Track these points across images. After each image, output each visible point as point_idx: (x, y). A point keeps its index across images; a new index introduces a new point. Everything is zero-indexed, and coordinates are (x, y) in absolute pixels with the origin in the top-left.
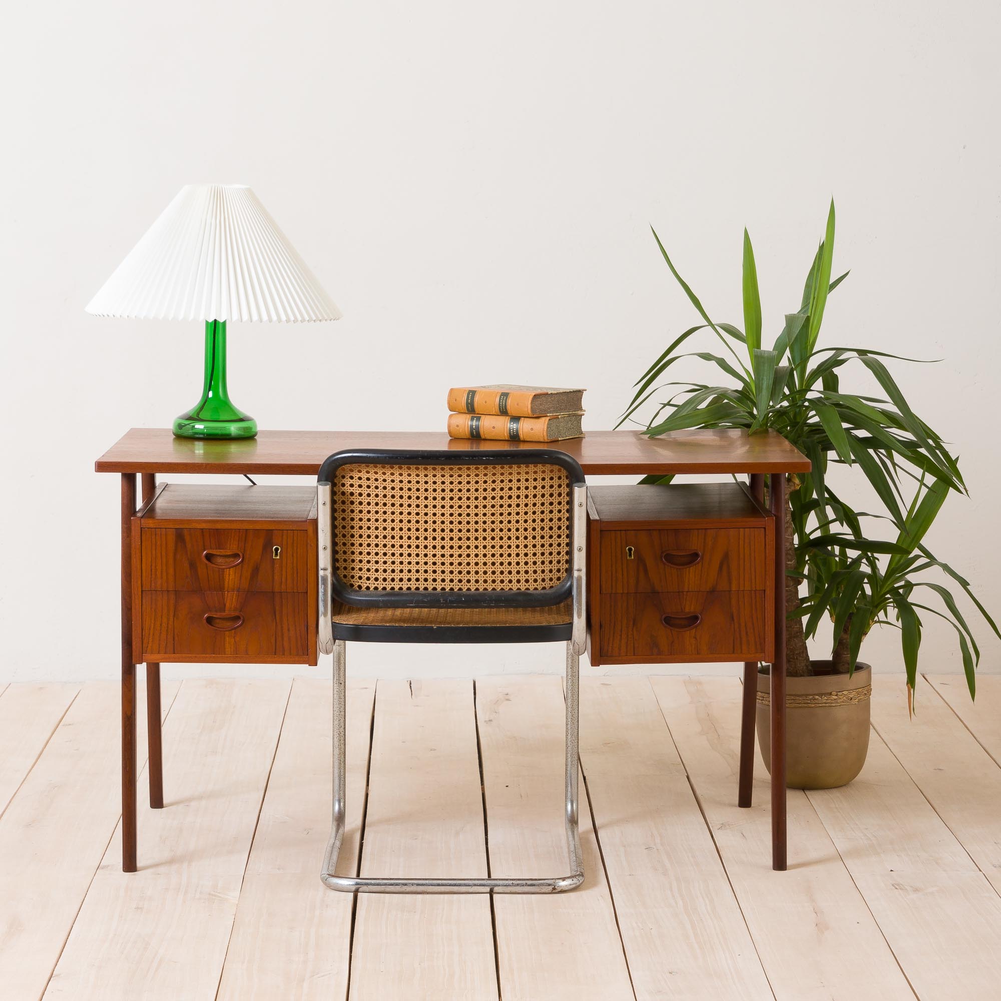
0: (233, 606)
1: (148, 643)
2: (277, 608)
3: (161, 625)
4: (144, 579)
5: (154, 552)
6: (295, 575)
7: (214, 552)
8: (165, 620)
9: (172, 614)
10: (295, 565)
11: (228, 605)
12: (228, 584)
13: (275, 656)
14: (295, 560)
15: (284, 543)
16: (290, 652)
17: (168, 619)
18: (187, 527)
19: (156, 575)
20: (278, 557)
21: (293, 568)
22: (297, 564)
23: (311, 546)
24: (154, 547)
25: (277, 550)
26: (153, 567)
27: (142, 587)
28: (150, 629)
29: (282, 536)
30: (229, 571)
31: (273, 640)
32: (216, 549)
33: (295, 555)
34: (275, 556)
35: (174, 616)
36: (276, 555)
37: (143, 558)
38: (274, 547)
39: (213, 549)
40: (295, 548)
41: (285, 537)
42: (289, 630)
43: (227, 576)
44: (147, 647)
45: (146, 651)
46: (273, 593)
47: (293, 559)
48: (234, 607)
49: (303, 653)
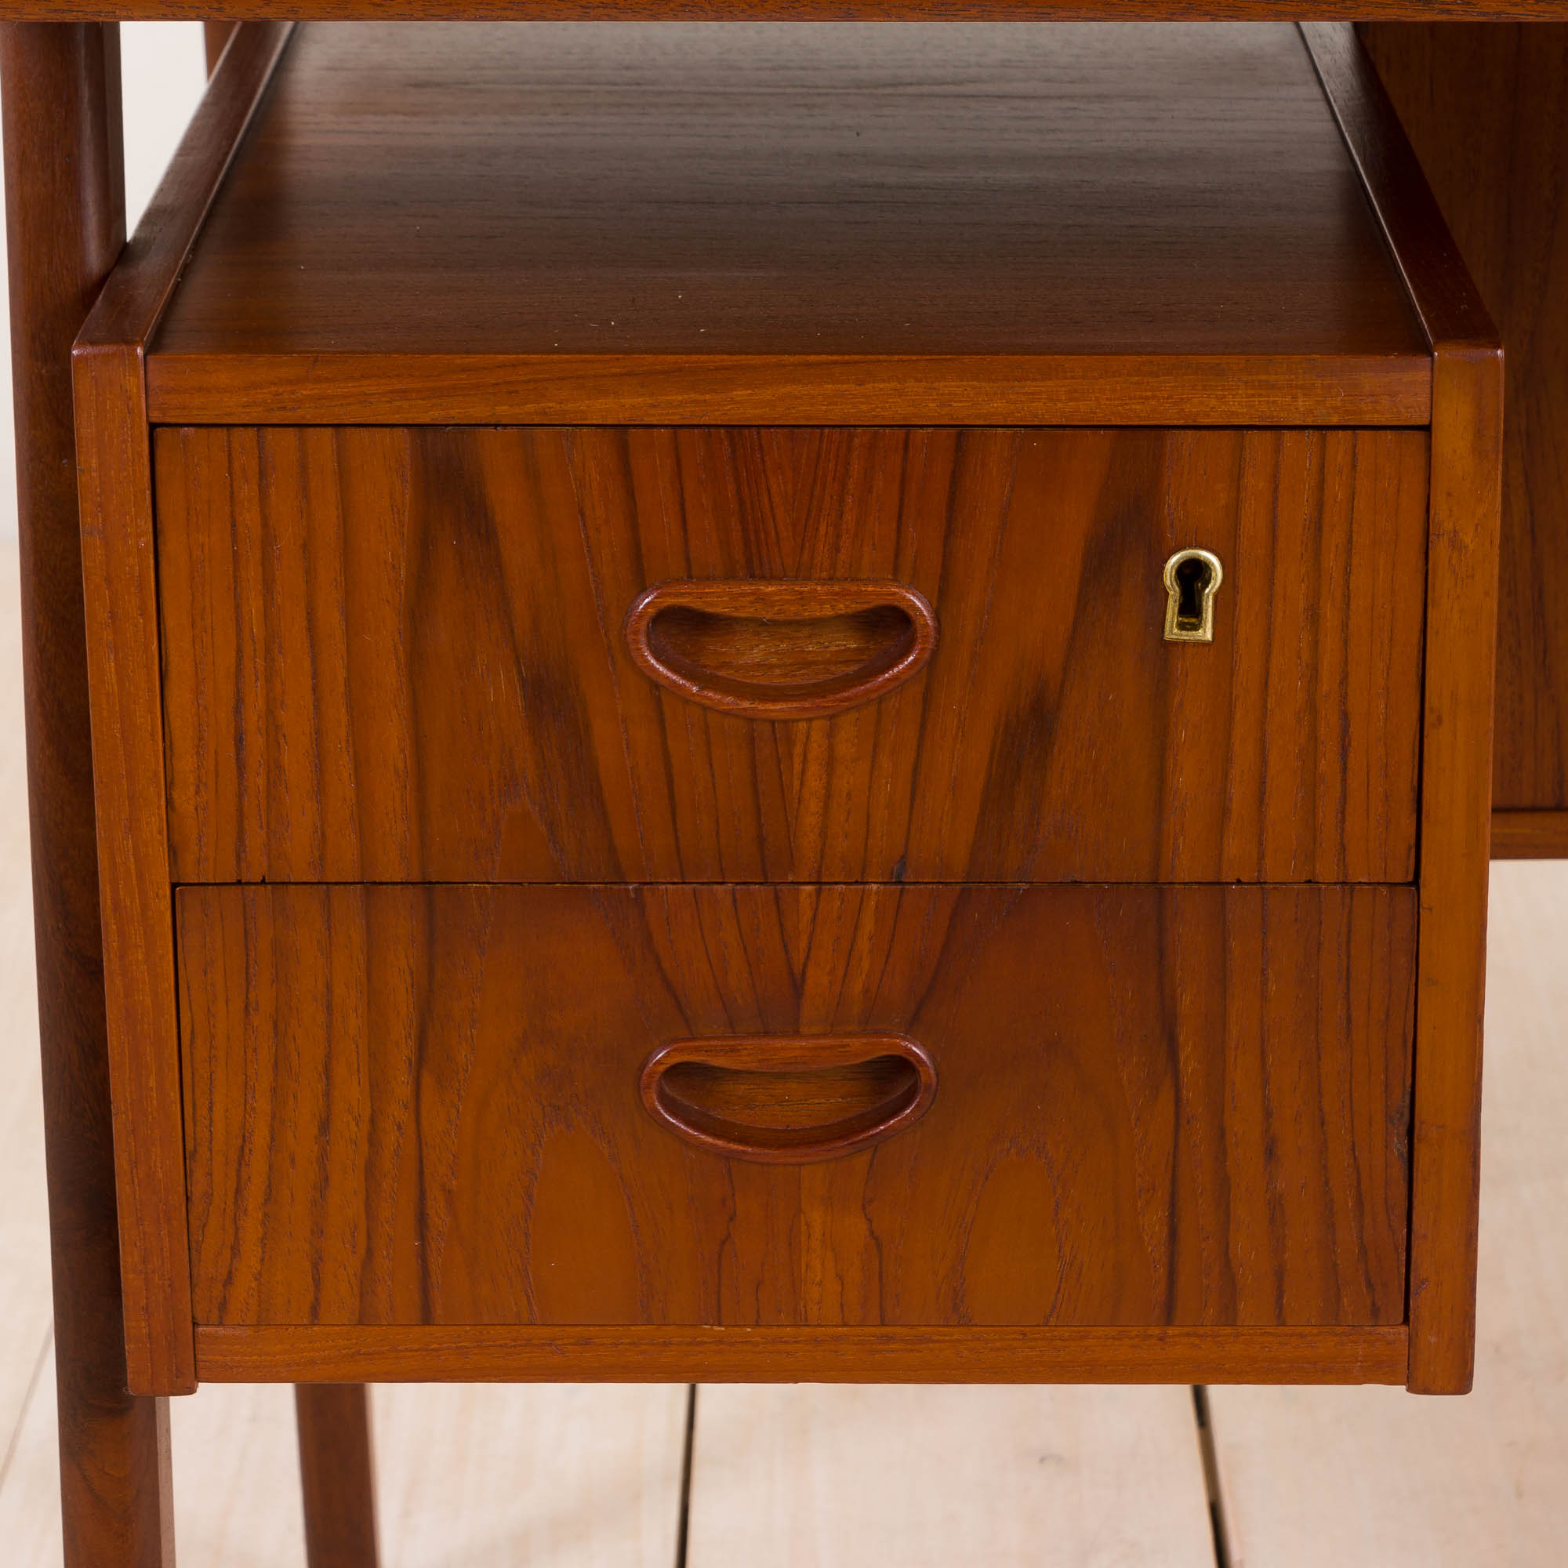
0: (857, 986)
1: (235, 1250)
2: (1189, 1002)
3: (325, 1125)
4: (185, 800)
5: (254, 606)
6: (1328, 764)
7: (716, 599)
8: (352, 1091)
9: (402, 1053)
10: (1327, 682)
11: (818, 980)
12: (824, 834)
13: (1171, 1331)
14: (1330, 643)
15: (1254, 520)
16: (1279, 1306)
17: (377, 1089)
18: (504, 411)
19: (275, 770)
20: (1206, 633)
21: (1312, 707)
22: (1344, 680)
23: (1456, 544)
24: (252, 572)
25: (1193, 574)
26: (253, 718)
27: (173, 851)
28: (241, 1160)
29: (1237, 478)
30: (831, 734)
31: (1154, 1221)
32: (730, 576)
33: (1330, 615)
34: (1182, 626)
35: (419, 1063)
36: (1190, 608)
37: (172, 645)
38: (1175, 559)
39: (709, 579)
40: (1332, 562)
41: (1255, 482)
42: (1270, 1153)
43: (814, 769)
44: (229, 1280)
45: (223, 1306)
46: (1159, 888)
47: (1315, 644)
48: (866, 991)
49: (1375, 1312)
